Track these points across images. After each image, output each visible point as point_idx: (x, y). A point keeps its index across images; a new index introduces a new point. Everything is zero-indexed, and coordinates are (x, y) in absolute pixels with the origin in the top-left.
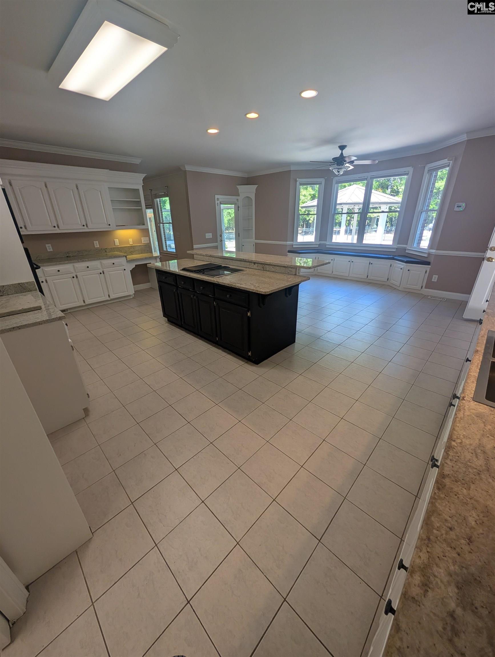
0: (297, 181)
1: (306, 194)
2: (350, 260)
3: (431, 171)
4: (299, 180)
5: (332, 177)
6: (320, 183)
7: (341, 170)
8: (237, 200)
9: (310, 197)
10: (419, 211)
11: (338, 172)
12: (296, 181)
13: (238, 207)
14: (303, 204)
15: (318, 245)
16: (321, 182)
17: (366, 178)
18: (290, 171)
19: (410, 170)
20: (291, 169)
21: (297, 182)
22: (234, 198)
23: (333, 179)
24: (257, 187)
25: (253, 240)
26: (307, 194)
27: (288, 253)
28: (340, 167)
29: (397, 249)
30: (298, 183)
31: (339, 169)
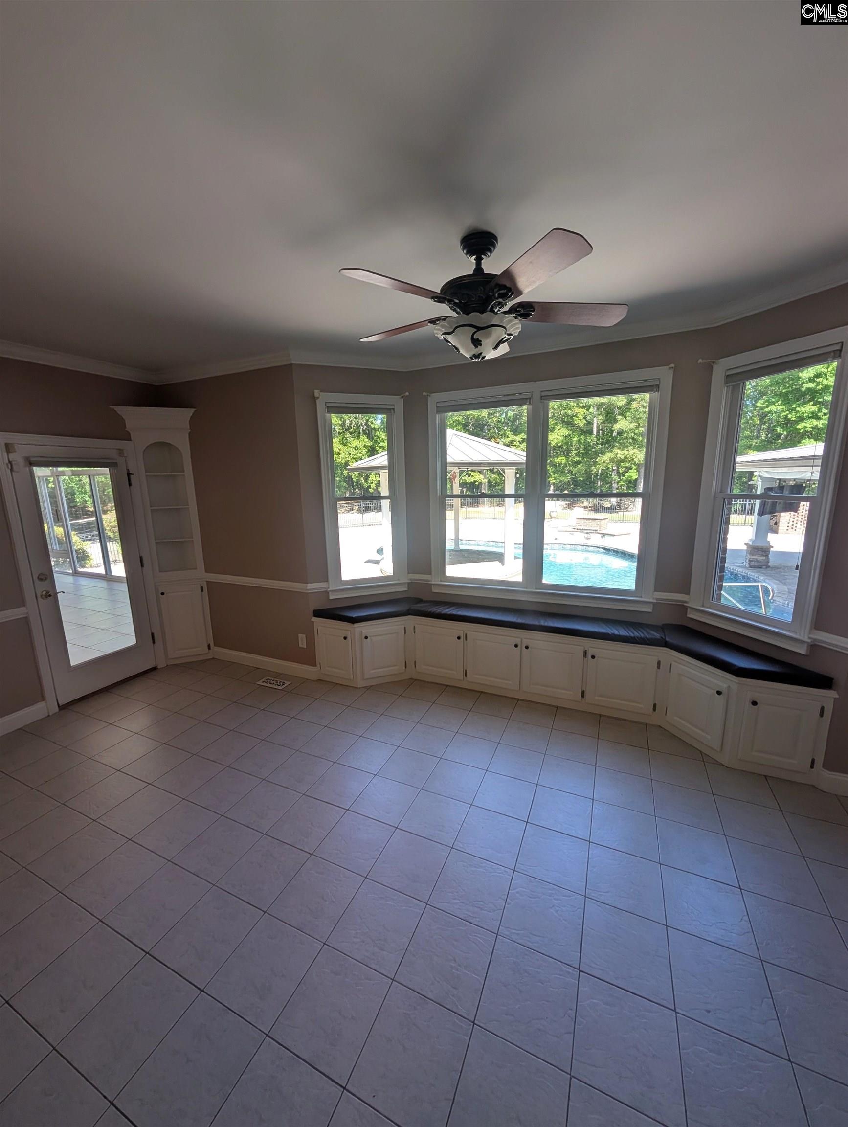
0: (318, 398)
1: (358, 446)
2: (518, 641)
3: (736, 380)
4: (323, 398)
5: (424, 393)
6: (390, 409)
7: (488, 335)
8: (120, 451)
9: (367, 450)
10: (715, 497)
11: (477, 343)
12: (314, 399)
13: (129, 475)
14: (356, 461)
15: (407, 585)
16: (393, 407)
17: (528, 397)
18: (288, 368)
19: (665, 375)
20: (293, 362)
21: (317, 401)
22: (109, 446)
23: (426, 398)
24: (193, 414)
25: (201, 575)
26: (360, 445)
27: (314, 619)
28: (484, 318)
29: (654, 604)
30: (320, 407)
31: (479, 329)
